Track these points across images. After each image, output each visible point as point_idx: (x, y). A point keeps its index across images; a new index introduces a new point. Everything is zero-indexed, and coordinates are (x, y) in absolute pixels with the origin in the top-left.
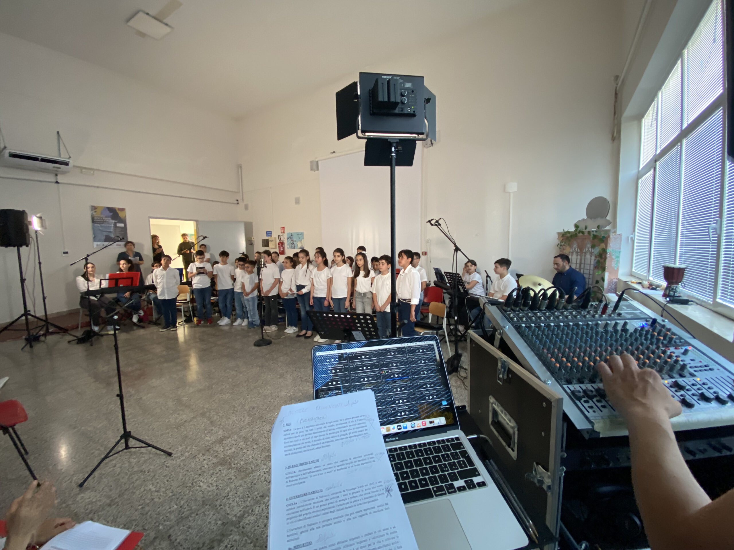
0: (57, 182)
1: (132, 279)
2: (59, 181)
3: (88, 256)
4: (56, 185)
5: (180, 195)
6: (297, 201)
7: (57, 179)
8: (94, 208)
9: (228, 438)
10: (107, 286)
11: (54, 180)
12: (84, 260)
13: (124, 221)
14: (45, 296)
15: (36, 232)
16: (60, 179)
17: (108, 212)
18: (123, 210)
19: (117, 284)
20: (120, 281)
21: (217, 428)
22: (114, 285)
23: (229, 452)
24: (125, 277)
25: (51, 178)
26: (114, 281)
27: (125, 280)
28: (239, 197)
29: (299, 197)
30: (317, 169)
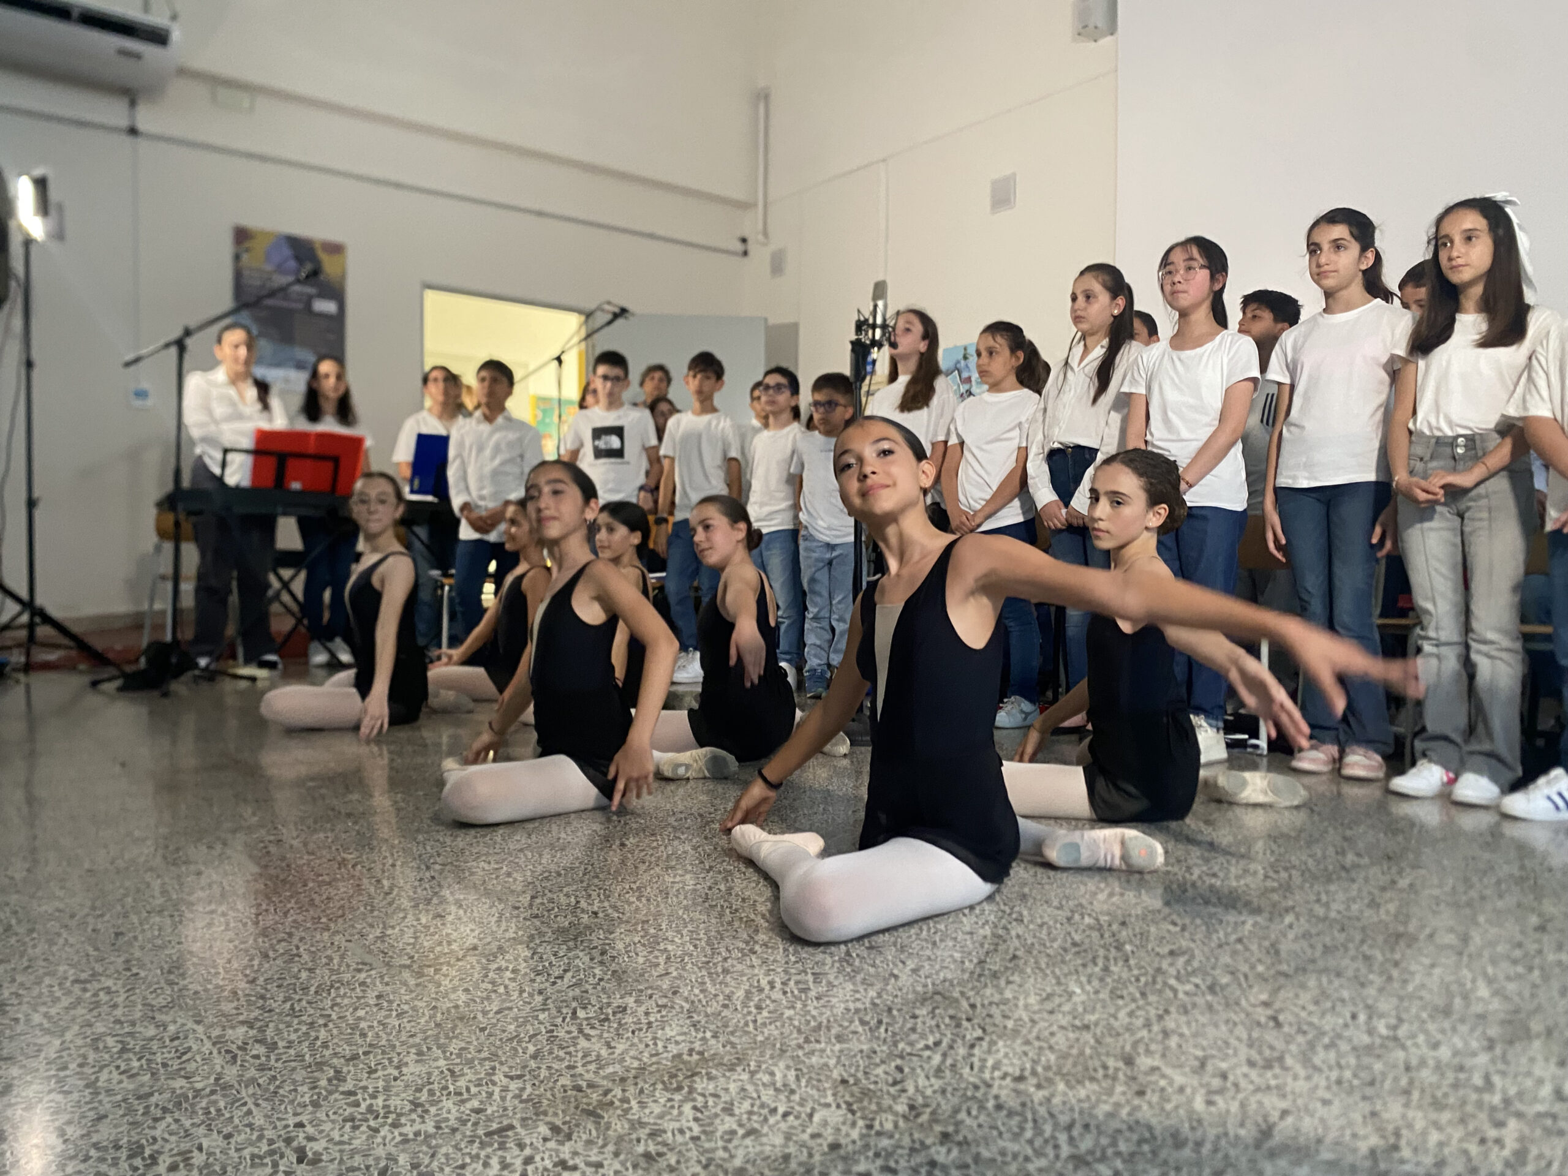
0: (133, 131)
1: (336, 460)
2: (141, 126)
3: (188, 333)
4: (128, 140)
5: (537, 207)
6: (1001, 196)
7: (132, 117)
8: (242, 236)
10: (246, 483)
11: (124, 123)
12: (173, 351)
13: (337, 294)
14: (36, 494)
15: (28, 242)
16: (147, 118)
17: (286, 252)
18: (336, 249)
19: (280, 480)
20: (292, 465)
22: (269, 481)
24: (312, 448)
25: (113, 112)
26: (271, 463)
27: (308, 463)
28: (750, 225)
29: (1014, 175)
30: (1112, 29)
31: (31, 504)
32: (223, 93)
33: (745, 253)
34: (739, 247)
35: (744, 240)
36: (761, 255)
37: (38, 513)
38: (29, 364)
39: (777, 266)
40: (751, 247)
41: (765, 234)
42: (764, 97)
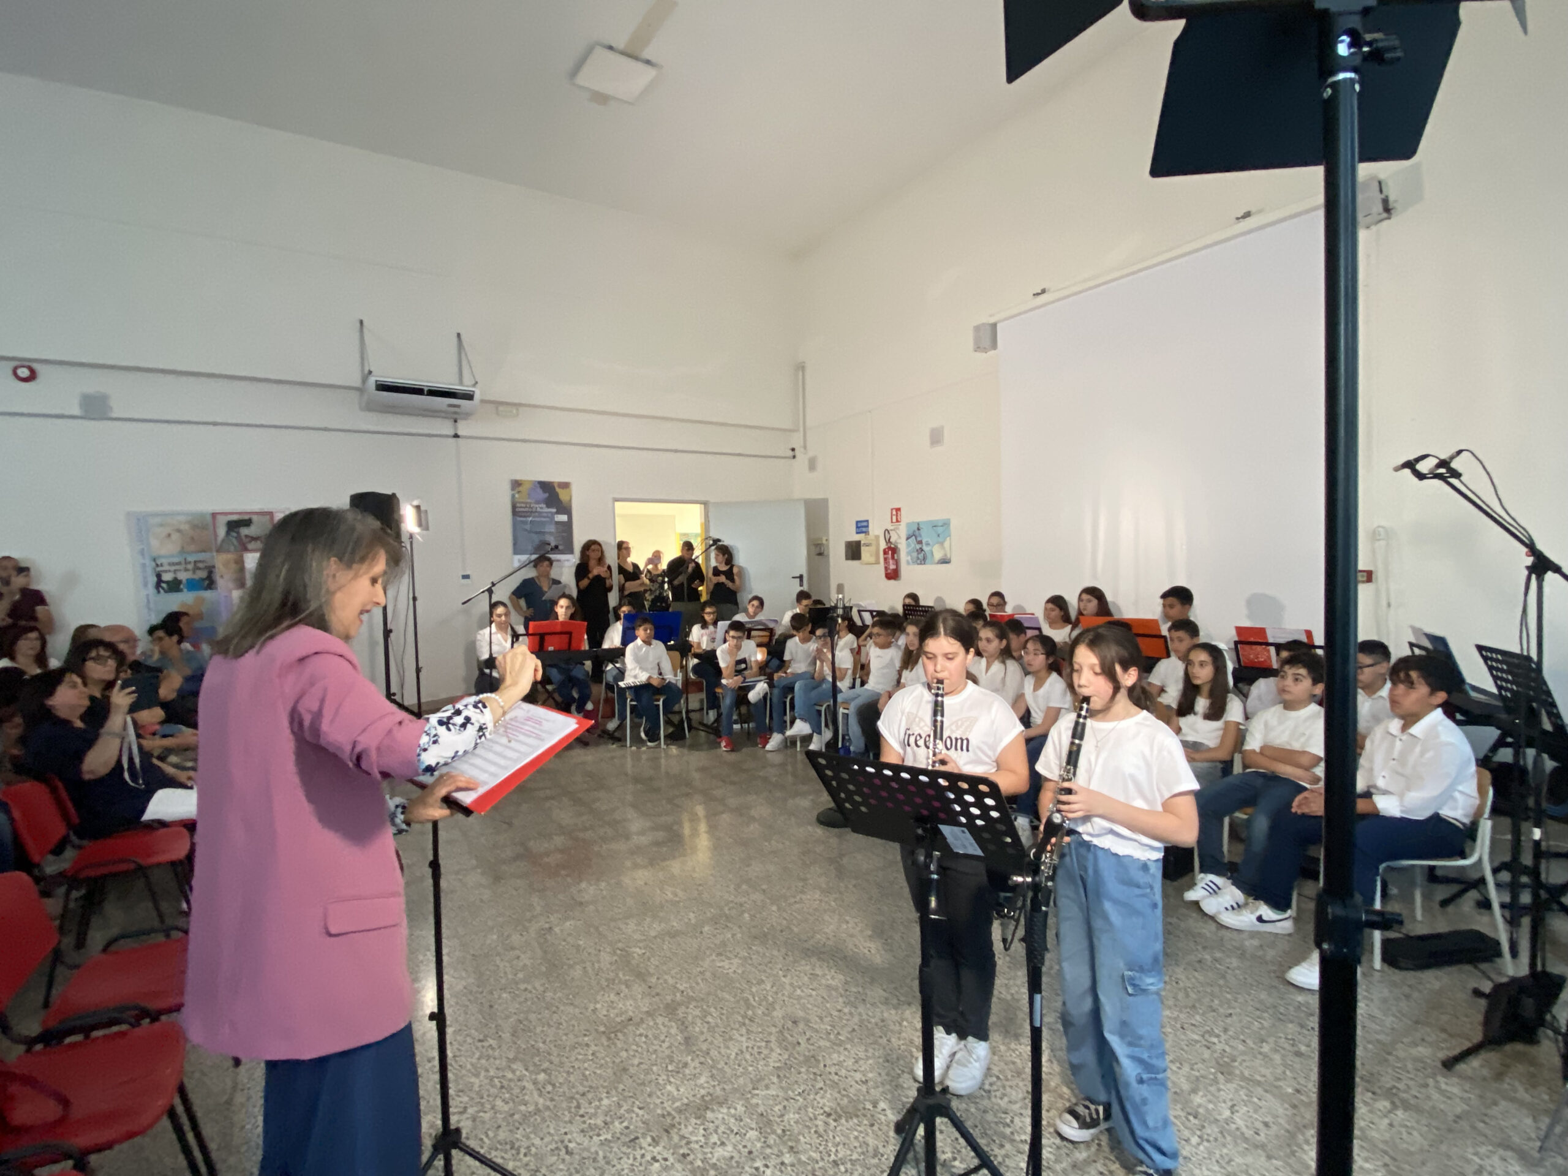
0: (456, 436)
1: (570, 634)
2: (460, 433)
3: (493, 584)
4: (455, 439)
5: (673, 447)
6: (936, 438)
7: (456, 428)
8: (516, 484)
9: (721, 1104)
11: (452, 433)
13: (566, 510)
14: (420, 664)
15: (411, 537)
16: (461, 428)
17: (540, 491)
18: (566, 485)
20: (547, 638)
21: (696, 1063)
23: (720, 1152)
24: (558, 630)
25: (447, 428)
26: (537, 638)
27: (556, 638)
28: (796, 441)
29: (942, 427)
30: (994, 345)
31: (418, 670)
32: (501, 408)
33: (794, 457)
34: (791, 453)
35: (793, 450)
36: (802, 459)
37: (422, 675)
38: (415, 599)
39: (812, 465)
40: (797, 453)
41: (805, 447)
42: (801, 367)
